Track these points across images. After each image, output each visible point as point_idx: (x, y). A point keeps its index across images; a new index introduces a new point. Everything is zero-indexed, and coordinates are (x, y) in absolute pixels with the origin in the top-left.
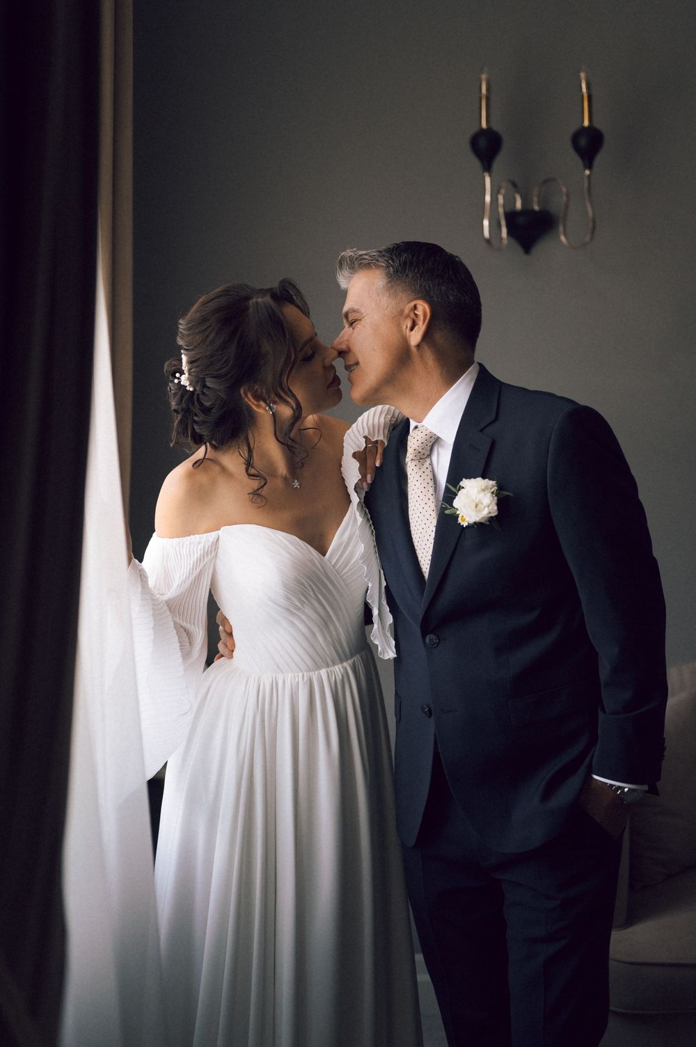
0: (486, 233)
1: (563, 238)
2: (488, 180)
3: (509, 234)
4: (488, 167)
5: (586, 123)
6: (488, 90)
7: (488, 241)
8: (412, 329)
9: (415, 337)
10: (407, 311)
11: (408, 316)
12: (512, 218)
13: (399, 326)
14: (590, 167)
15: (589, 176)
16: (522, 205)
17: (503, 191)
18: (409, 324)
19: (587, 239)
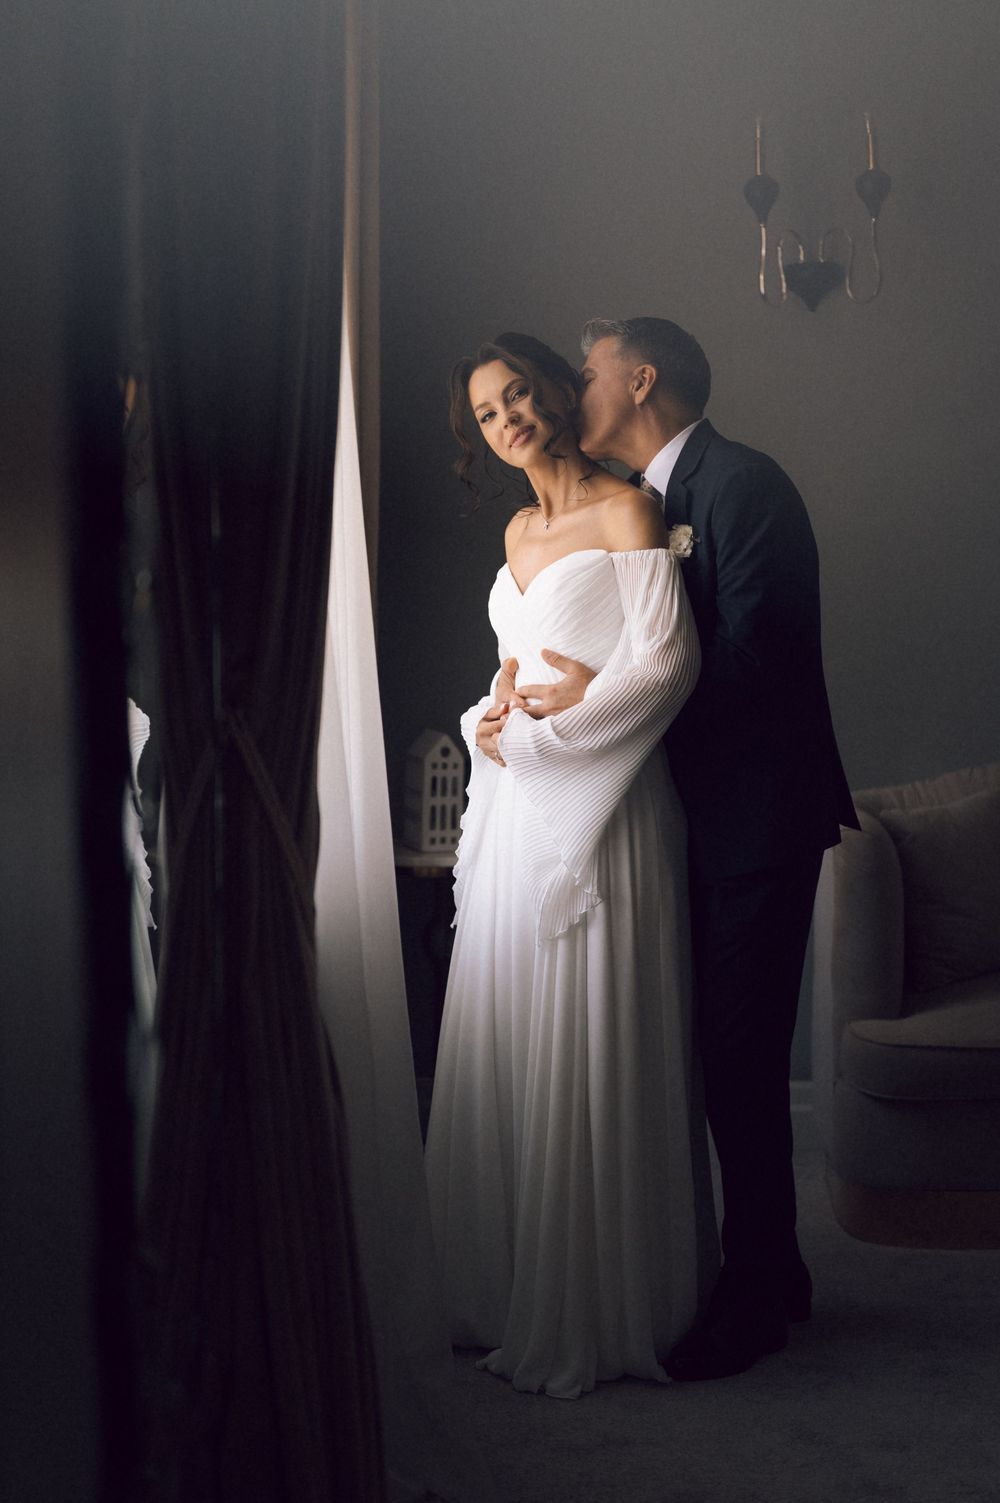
0: (762, 290)
1: (849, 292)
2: (763, 230)
3: (789, 287)
4: (763, 218)
5: (871, 166)
6: (762, 133)
7: (764, 297)
8: (637, 389)
9: (640, 396)
10: (635, 373)
11: (636, 378)
12: (792, 271)
13: (626, 385)
14: (876, 217)
15: (875, 224)
16: (804, 257)
17: (781, 244)
18: (636, 384)
19: (875, 293)
